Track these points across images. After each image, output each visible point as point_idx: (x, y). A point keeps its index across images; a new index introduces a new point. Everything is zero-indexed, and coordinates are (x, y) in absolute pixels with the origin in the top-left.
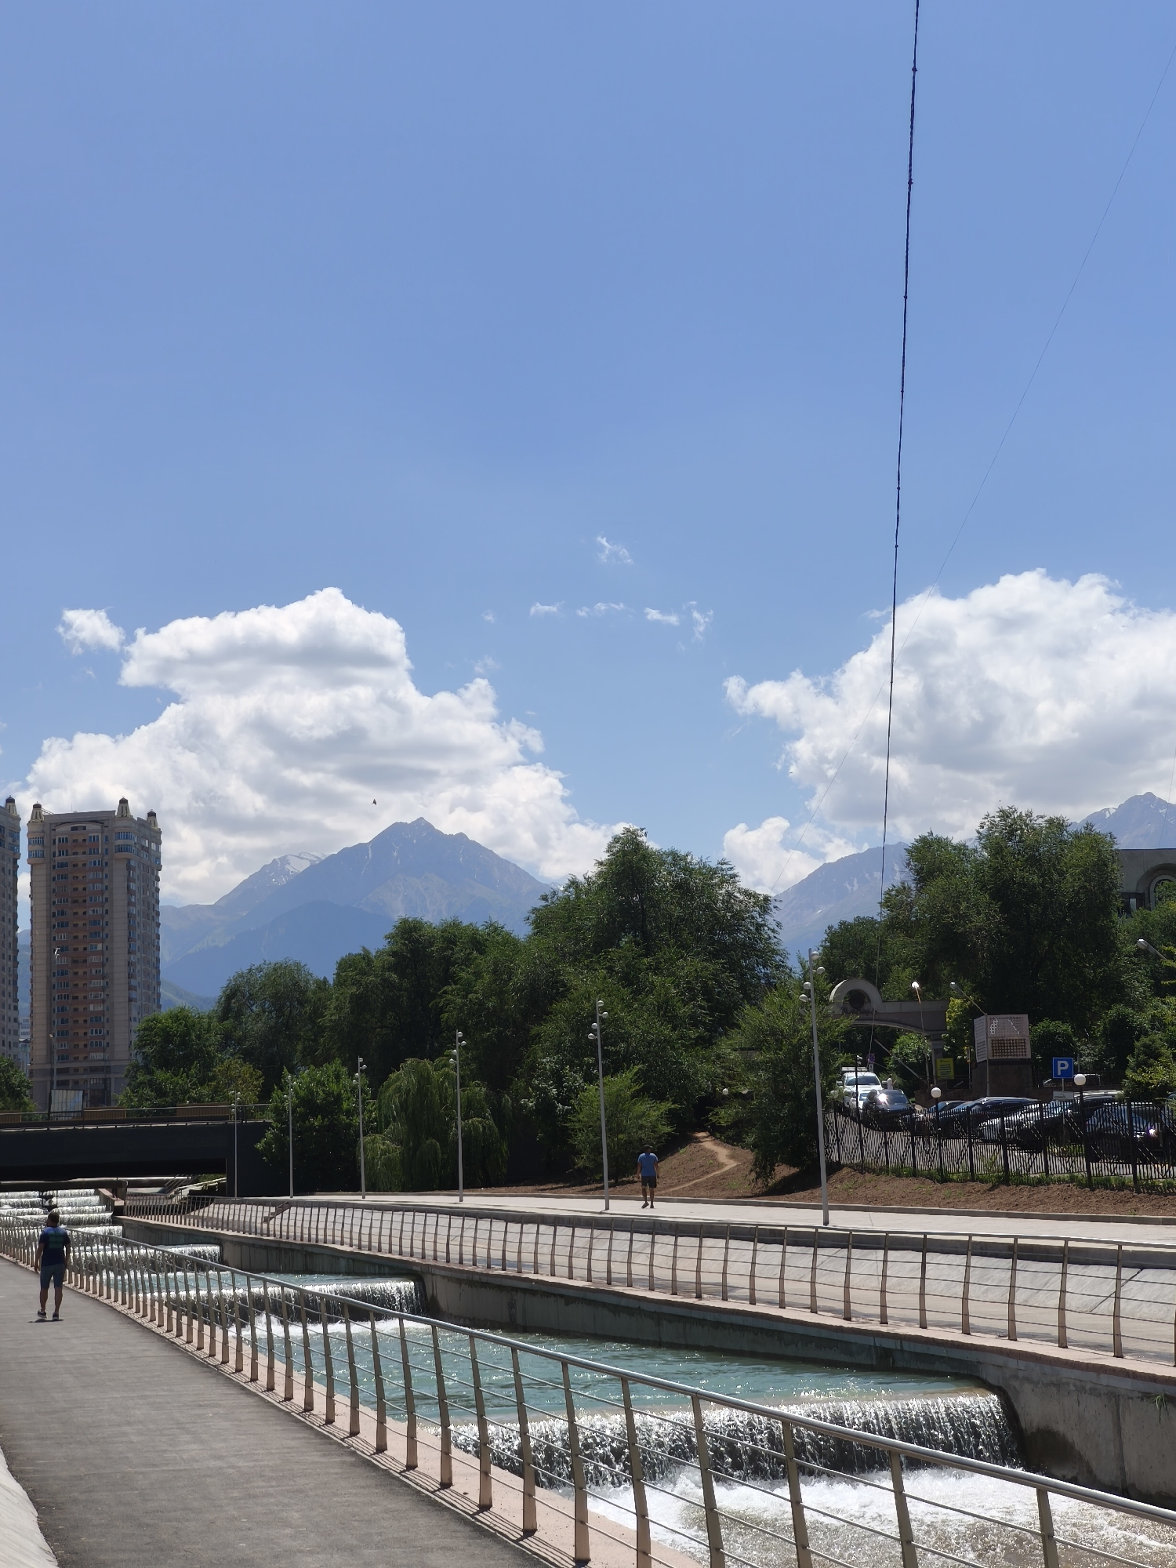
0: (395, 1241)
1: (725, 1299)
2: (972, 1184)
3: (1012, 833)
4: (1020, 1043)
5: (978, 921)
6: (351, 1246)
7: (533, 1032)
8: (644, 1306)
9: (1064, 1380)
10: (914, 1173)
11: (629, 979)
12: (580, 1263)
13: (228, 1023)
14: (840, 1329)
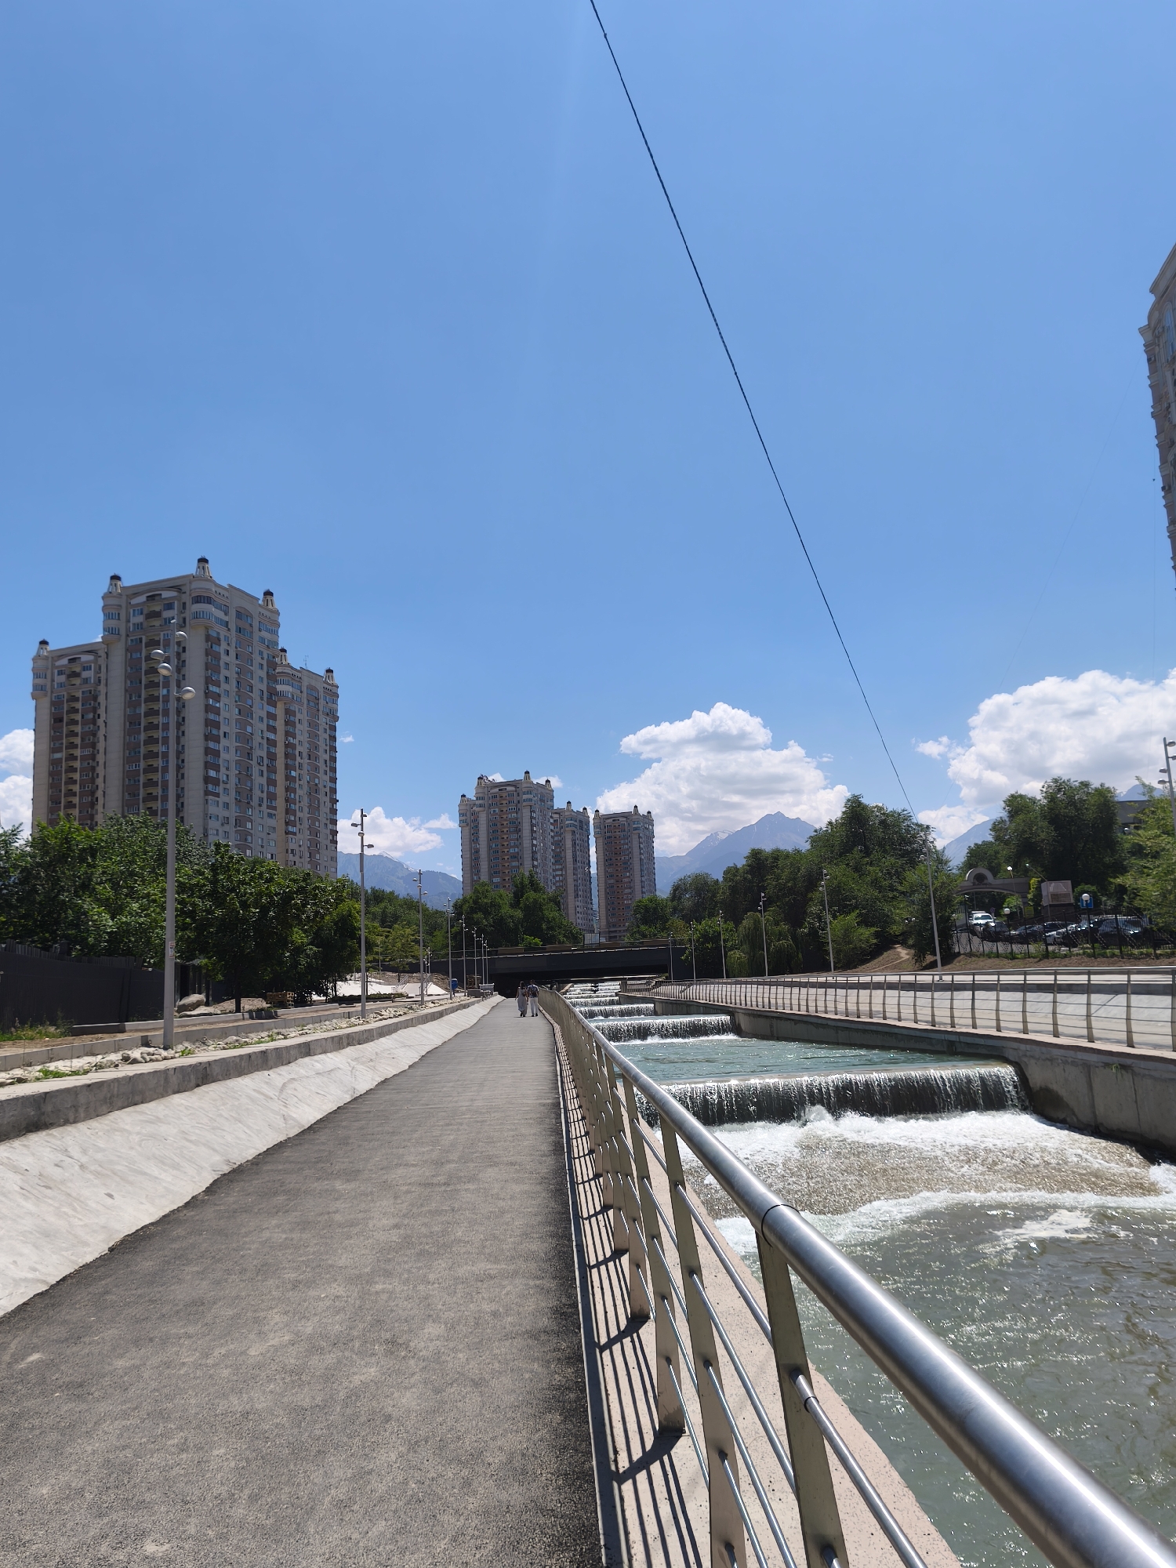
2: (1029, 959)
3: (1059, 790)
4: (1066, 895)
5: (1043, 836)
7: (809, 896)
8: (830, 1023)
9: (1054, 1057)
10: (997, 956)
11: (857, 869)
13: (675, 903)
14: (928, 1031)
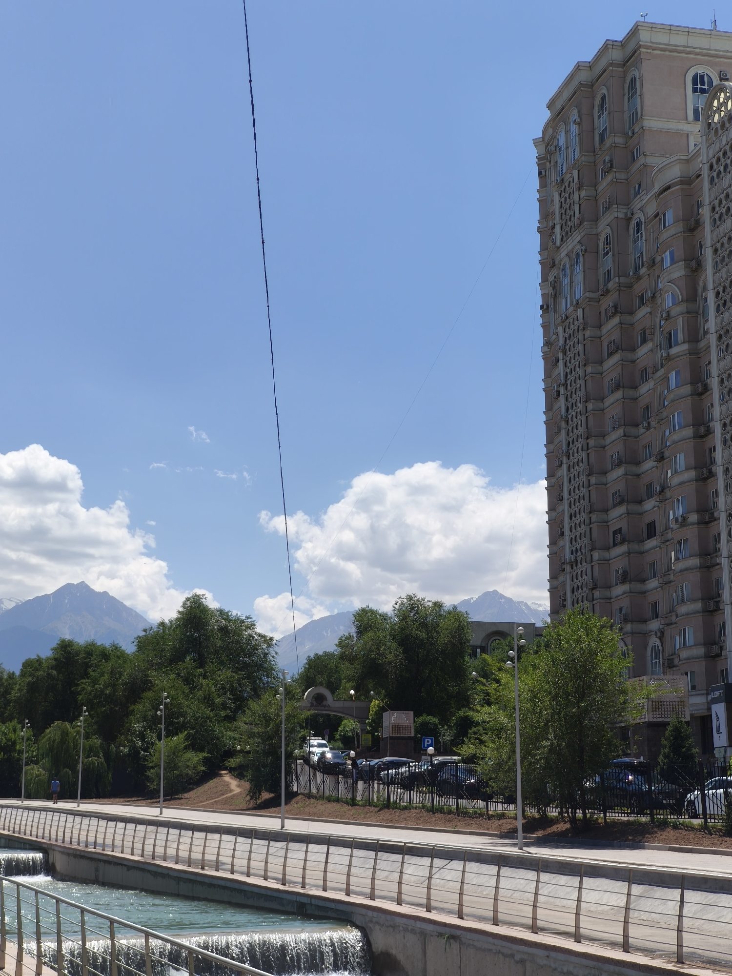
0: (34, 829)
1: (217, 870)
2: (369, 807)
3: (412, 609)
4: (407, 728)
5: (390, 657)
6: (9, 831)
7: (131, 708)
8: (171, 873)
9: (397, 924)
10: (338, 800)
11: (188, 680)
12: (138, 846)
14: (278, 890)
